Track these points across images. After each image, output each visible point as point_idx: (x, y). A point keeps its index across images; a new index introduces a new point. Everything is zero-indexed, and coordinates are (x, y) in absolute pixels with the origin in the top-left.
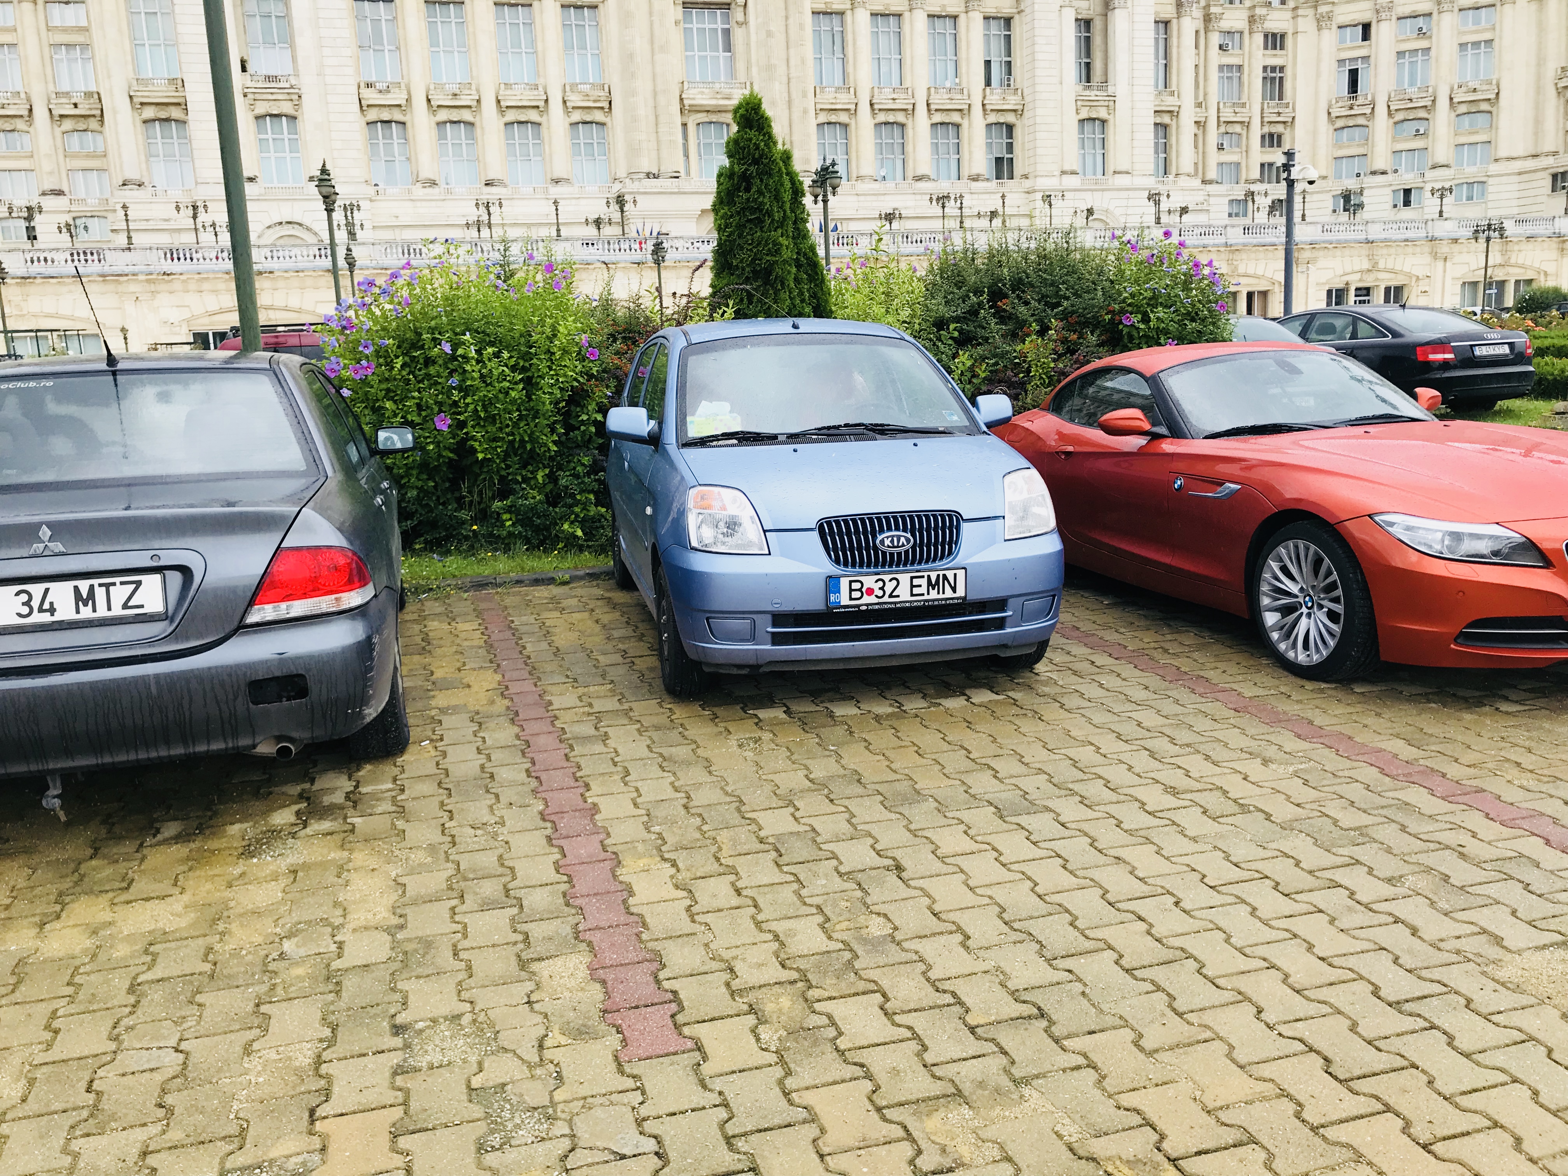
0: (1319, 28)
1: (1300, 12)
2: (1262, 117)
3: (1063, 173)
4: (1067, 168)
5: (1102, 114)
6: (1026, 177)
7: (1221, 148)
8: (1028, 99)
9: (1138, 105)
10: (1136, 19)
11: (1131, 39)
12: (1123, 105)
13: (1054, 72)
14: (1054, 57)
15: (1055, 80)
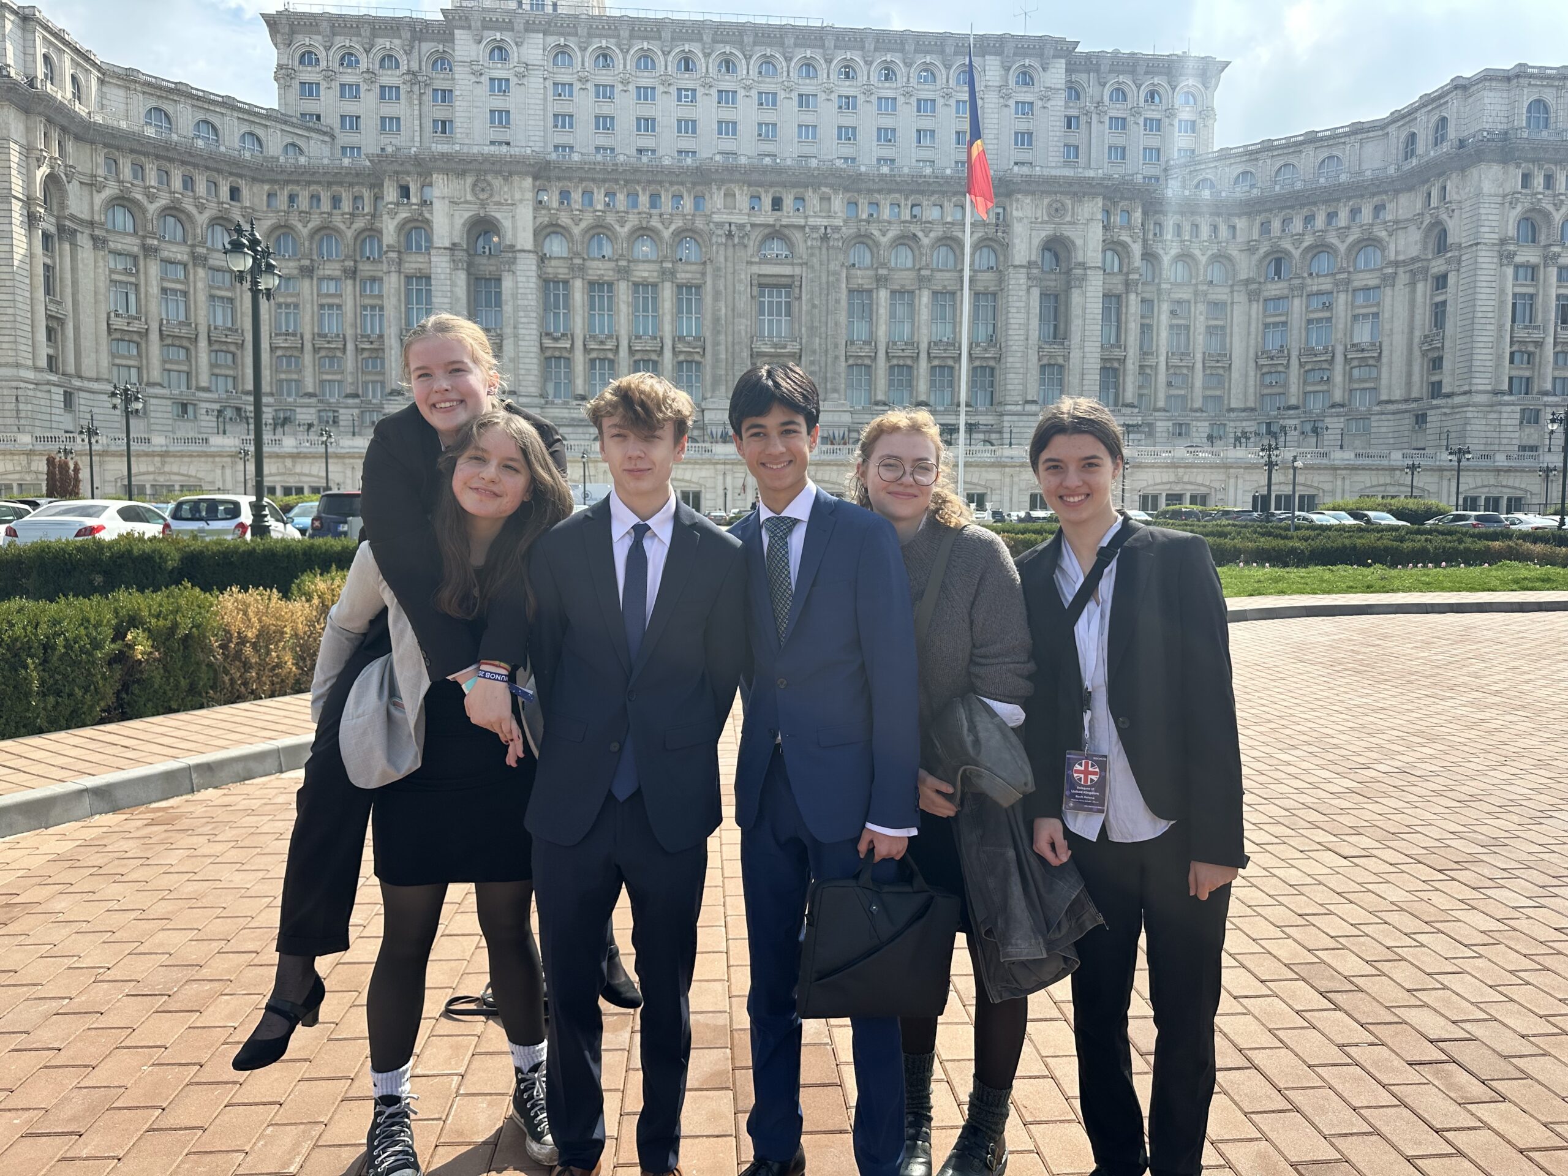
0: (1250, 301)
1: (1236, 288)
2: (1204, 363)
3: (1027, 402)
4: (1029, 398)
5: (1060, 361)
6: (1000, 403)
7: (1169, 384)
8: (1004, 350)
9: (1088, 355)
10: (1088, 294)
11: (1084, 309)
12: (1075, 355)
13: (1022, 332)
14: (1022, 321)
15: (1022, 338)
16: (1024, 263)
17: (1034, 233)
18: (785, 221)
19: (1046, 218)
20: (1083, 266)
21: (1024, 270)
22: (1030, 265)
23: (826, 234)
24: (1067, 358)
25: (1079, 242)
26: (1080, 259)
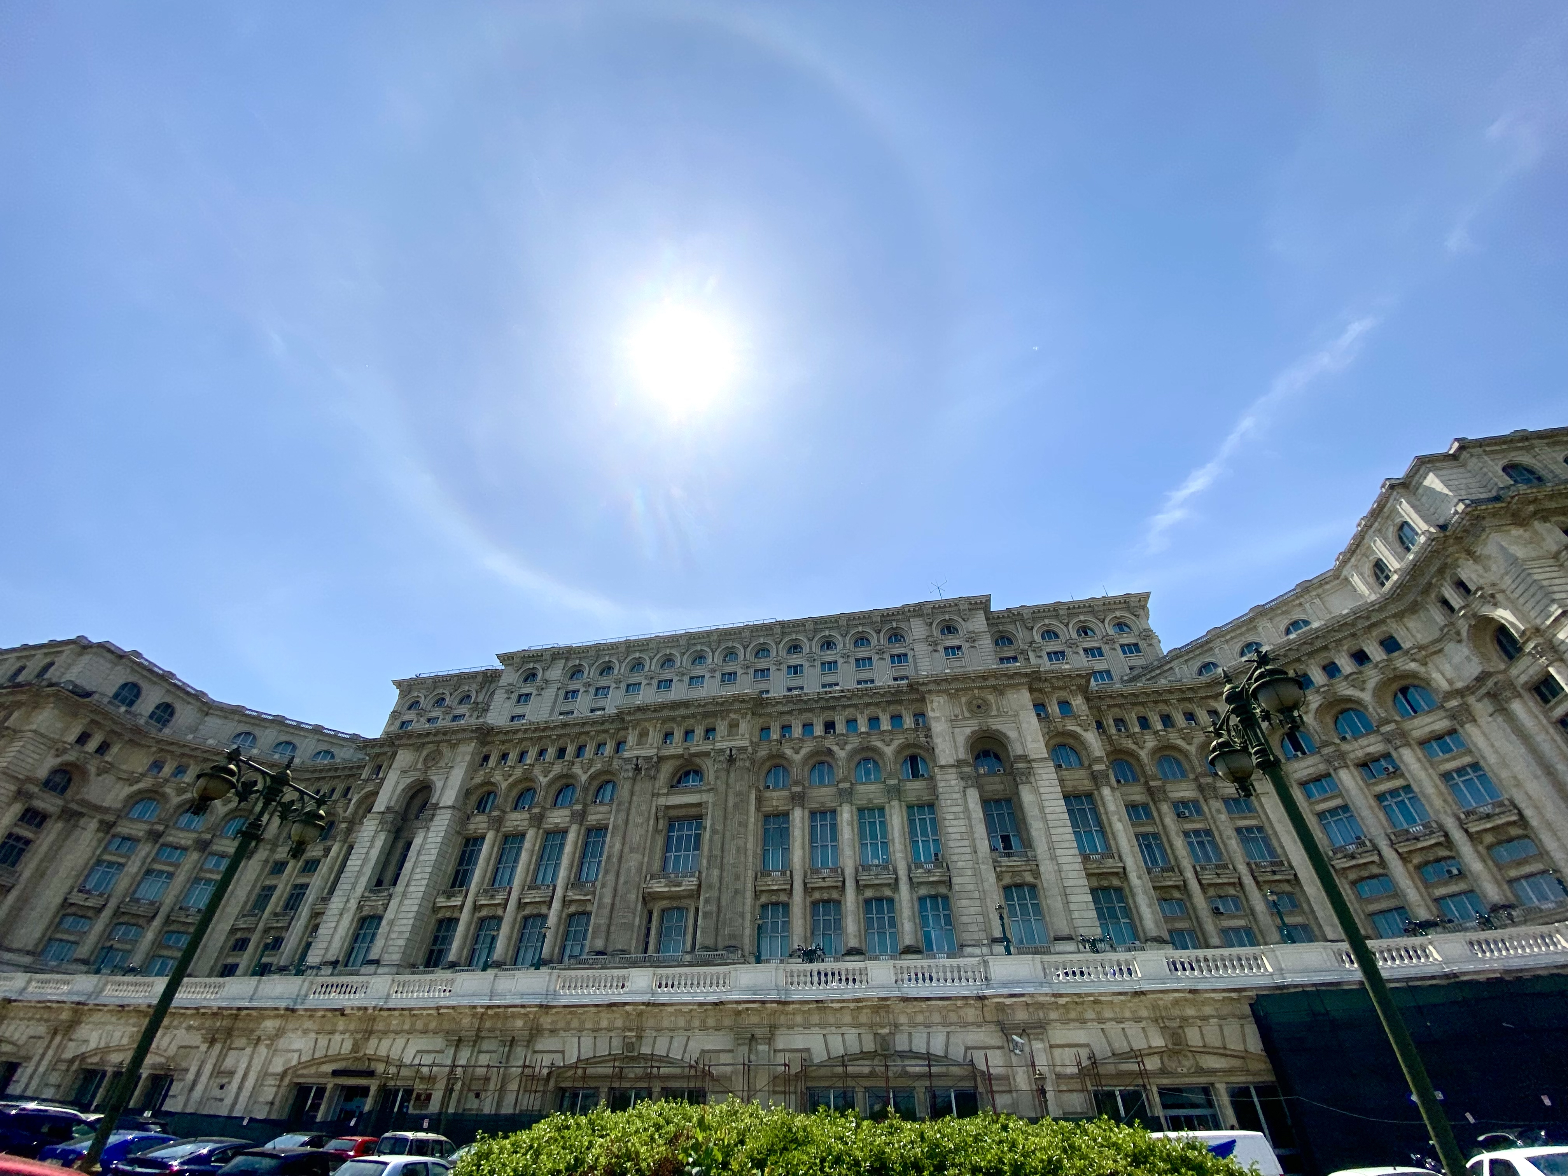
2: (1254, 878)
3: (993, 941)
5: (1029, 878)
7: (1216, 912)
8: (952, 869)
9: (1065, 867)
10: (1042, 790)
11: (1042, 809)
12: (1047, 868)
13: (966, 843)
14: (963, 829)
15: (968, 850)
16: (951, 762)
17: (957, 730)
18: (693, 750)
19: (967, 714)
20: (1024, 758)
21: (954, 770)
22: (959, 764)
23: (731, 756)
24: (1037, 874)
25: (1012, 734)
26: (1020, 752)
